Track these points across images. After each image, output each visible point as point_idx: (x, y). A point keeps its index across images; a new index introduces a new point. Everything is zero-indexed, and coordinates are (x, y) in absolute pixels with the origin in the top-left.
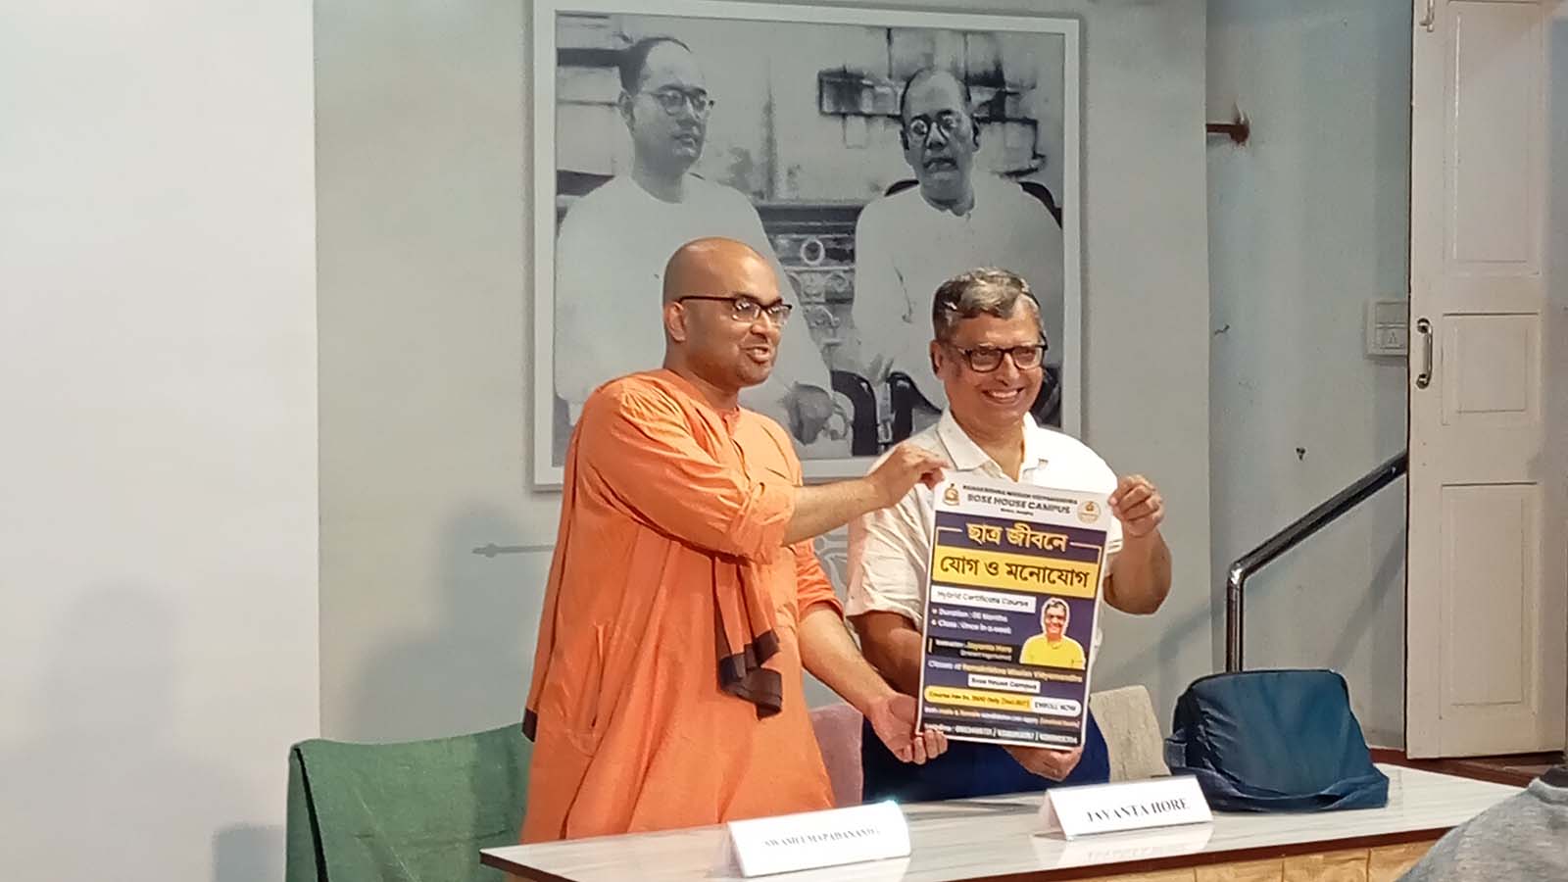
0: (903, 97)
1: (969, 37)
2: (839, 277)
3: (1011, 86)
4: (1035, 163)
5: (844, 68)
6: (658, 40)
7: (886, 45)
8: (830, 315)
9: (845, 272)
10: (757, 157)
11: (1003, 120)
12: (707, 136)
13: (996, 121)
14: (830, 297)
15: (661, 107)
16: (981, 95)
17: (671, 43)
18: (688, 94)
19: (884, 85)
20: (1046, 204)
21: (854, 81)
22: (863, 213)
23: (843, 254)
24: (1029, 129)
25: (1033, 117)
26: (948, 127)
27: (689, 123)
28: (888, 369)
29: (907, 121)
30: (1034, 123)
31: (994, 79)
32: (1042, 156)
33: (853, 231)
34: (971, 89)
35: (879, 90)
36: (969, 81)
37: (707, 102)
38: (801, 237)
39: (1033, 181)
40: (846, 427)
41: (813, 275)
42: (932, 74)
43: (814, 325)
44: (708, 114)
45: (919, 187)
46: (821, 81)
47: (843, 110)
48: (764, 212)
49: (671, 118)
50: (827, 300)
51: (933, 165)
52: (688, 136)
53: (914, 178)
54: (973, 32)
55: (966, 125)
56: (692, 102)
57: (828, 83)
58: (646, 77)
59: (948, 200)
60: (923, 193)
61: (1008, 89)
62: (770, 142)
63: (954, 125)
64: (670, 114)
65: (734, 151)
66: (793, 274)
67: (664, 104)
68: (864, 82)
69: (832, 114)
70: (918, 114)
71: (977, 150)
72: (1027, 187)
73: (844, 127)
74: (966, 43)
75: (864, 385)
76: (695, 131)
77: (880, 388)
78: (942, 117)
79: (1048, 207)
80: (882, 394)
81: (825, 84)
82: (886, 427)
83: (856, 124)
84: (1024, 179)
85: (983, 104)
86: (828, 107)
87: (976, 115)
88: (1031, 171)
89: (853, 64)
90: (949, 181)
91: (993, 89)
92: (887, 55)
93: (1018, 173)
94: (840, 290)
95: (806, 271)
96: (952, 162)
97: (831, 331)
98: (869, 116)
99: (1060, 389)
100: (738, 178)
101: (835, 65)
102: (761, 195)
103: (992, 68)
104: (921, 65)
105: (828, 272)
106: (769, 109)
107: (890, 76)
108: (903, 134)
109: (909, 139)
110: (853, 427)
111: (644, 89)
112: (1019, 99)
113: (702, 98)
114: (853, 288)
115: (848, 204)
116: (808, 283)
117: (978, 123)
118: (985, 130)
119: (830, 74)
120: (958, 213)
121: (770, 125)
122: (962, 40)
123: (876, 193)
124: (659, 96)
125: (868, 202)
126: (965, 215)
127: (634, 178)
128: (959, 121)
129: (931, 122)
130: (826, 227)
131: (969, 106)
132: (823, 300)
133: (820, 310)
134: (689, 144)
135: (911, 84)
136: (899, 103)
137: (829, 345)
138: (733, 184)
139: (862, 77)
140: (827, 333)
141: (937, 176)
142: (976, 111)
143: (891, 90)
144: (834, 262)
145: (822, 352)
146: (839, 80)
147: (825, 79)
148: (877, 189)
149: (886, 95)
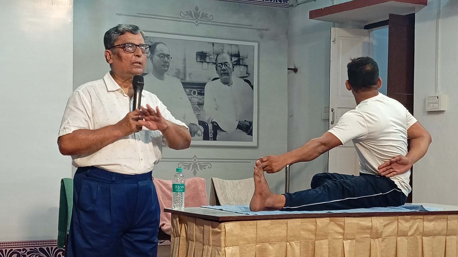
0: (216, 59)
1: (232, 46)
2: (201, 99)
3: (242, 57)
4: (247, 75)
5: (203, 52)
6: (158, 43)
7: (212, 47)
8: (198, 108)
9: (202, 98)
10: (182, 71)
11: (240, 65)
12: (170, 65)
13: (238, 65)
14: (199, 103)
15: (159, 58)
16: (235, 59)
17: (162, 44)
18: (166, 56)
19: (212, 56)
20: (249, 85)
21: (205, 54)
22: (206, 85)
23: (201, 94)
24: (246, 67)
25: (246, 65)
26: (227, 66)
27: (166, 62)
28: (212, 121)
29: (217, 64)
30: (247, 66)
31: (238, 55)
32: (248, 74)
33: (204, 89)
34: (232, 58)
35: (210, 57)
36: (232, 56)
37: (170, 58)
38: (192, 89)
39: (247, 79)
40: (202, 134)
41: (194, 98)
42: (223, 53)
43: (194, 110)
44: (170, 61)
45: (220, 79)
46: (197, 54)
47: (202, 61)
48: (183, 83)
49: (162, 61)
50: (198, 104)
51: (223, 74)
52: (165, 65)
53: (218, 77)
54: (233, 45)
55: (231, 66)
56: (167, 57)
57: (199, 54)
58: (156, 51)
59: (226, 83)
60: (221, 81)
61: (241, 58)
62: (185, 67)
63: (228, 66)
64: (162, 60)
65: (176, 69)
66: (190, 98)
67: (160, 57)
68: (207, 55)
69: (200, 62)
70: (220, 62)
71: (233, 71)
72: (245, 80)
73: (202, 65)
74: (231, 47)
75: (206, 124)
76: (167, 64)
77: (210, 125)
78: (225, 64)
79: (250, 86)
80: (210, 126)
81: (198, 55)
82: (211, 134)
83: (205, 64)
84: (244, 79)
85: (235, 61)
86: (199, 60)
87: (233, 64)
88: (246, 77)
89: (204, 50)
90: (227, 78)
91: (237, 58)
92: (212, 49)
93: (243, 77)
94: (201, 102)
95: (193, 97)
96: (228, 74)
97: (198, 111)
98: (208, 63)
99: (252, 127)
100: (177, 75)
101: (200, 51)
102: (182, 79)
103: (237, 53)
104: (221, 51)
105: (198, 98)
106: (185, 60)
107: (213, 54)
108: (216, 67)
109: (218, 69)
110: (204, 134)
111: (155, 54)
112: (243, 60)
113: (169, 57)
114: (204, 102)
115: (203, 82)
116: (193, 100)
117: (234, 65)
118: (235, 67)
119: (199, 52)
120: (229, 86)
121: (185, 63)
122: (230, 46)
123: (210, 80)
124: (159, 56)
125: (207, 82)
126: (230, 86)
127: (153, 74)
128: (229, 65)
129: (223, 64)
130: (198, 88)
131: (232, 61)
132: (197, 104)
133: (196, 106)
134: (166, 67)
135: (218, 56)
136: (215, 60)
137: (198, 115)
138: (176, 76)
139: (207, 54)
140: (197, 112)
141: (223, 77)
142: (234, 62)
143: (213, 57)
144: (200, 96)
145: (196, 116)
146: (201, 54)
147: (198, 54)
148: (210, 79)
149: (212, 58)
